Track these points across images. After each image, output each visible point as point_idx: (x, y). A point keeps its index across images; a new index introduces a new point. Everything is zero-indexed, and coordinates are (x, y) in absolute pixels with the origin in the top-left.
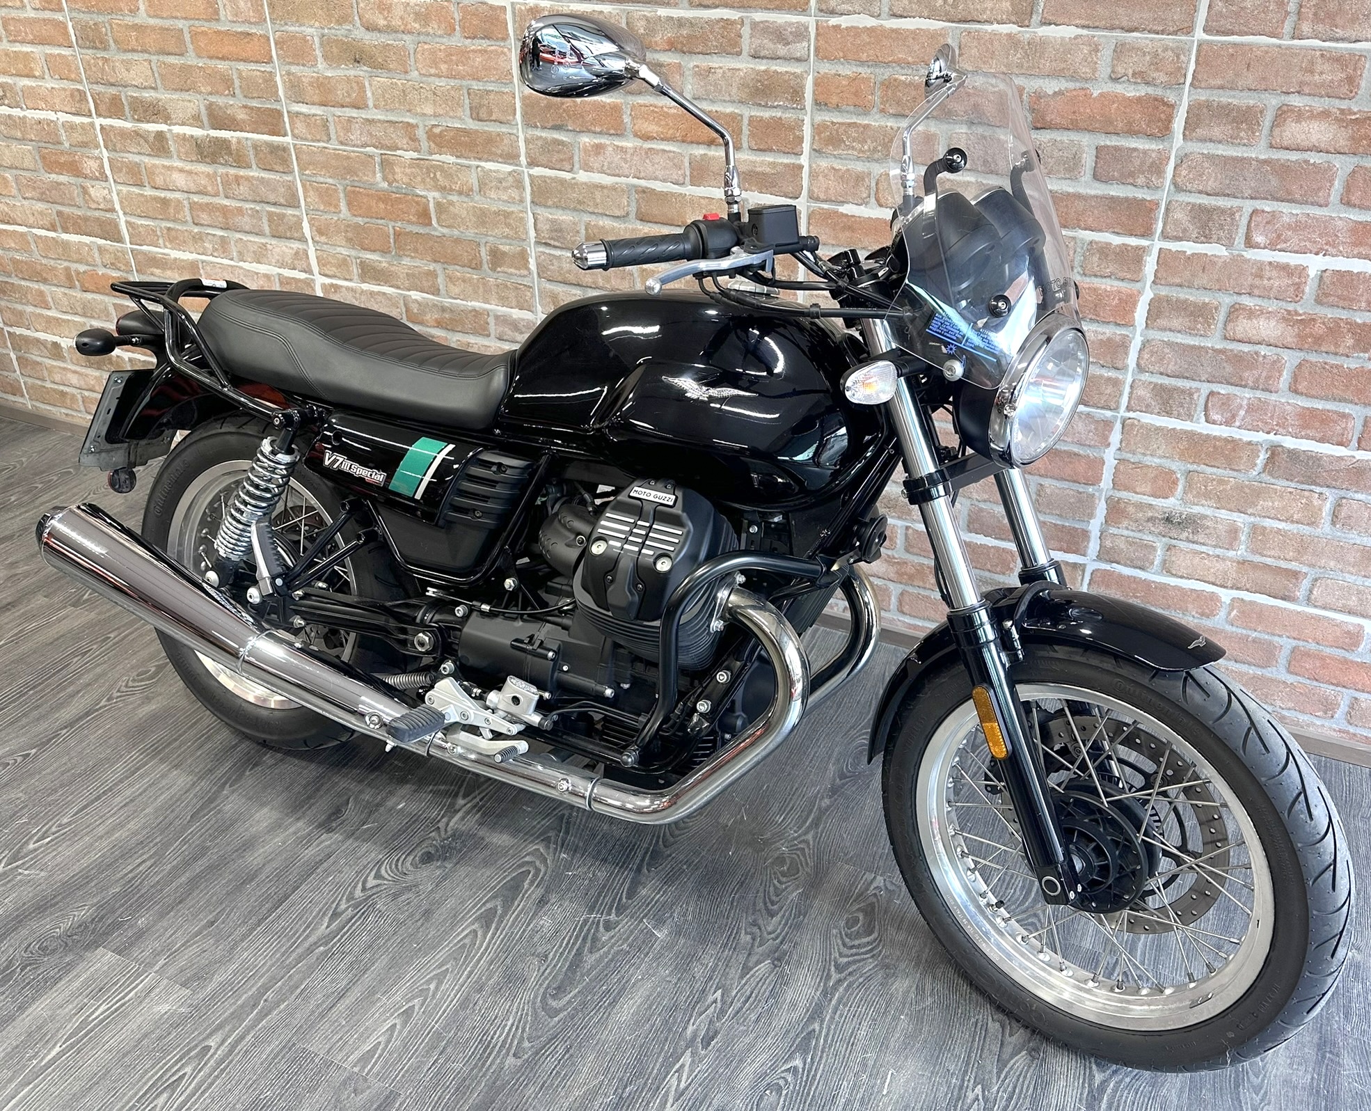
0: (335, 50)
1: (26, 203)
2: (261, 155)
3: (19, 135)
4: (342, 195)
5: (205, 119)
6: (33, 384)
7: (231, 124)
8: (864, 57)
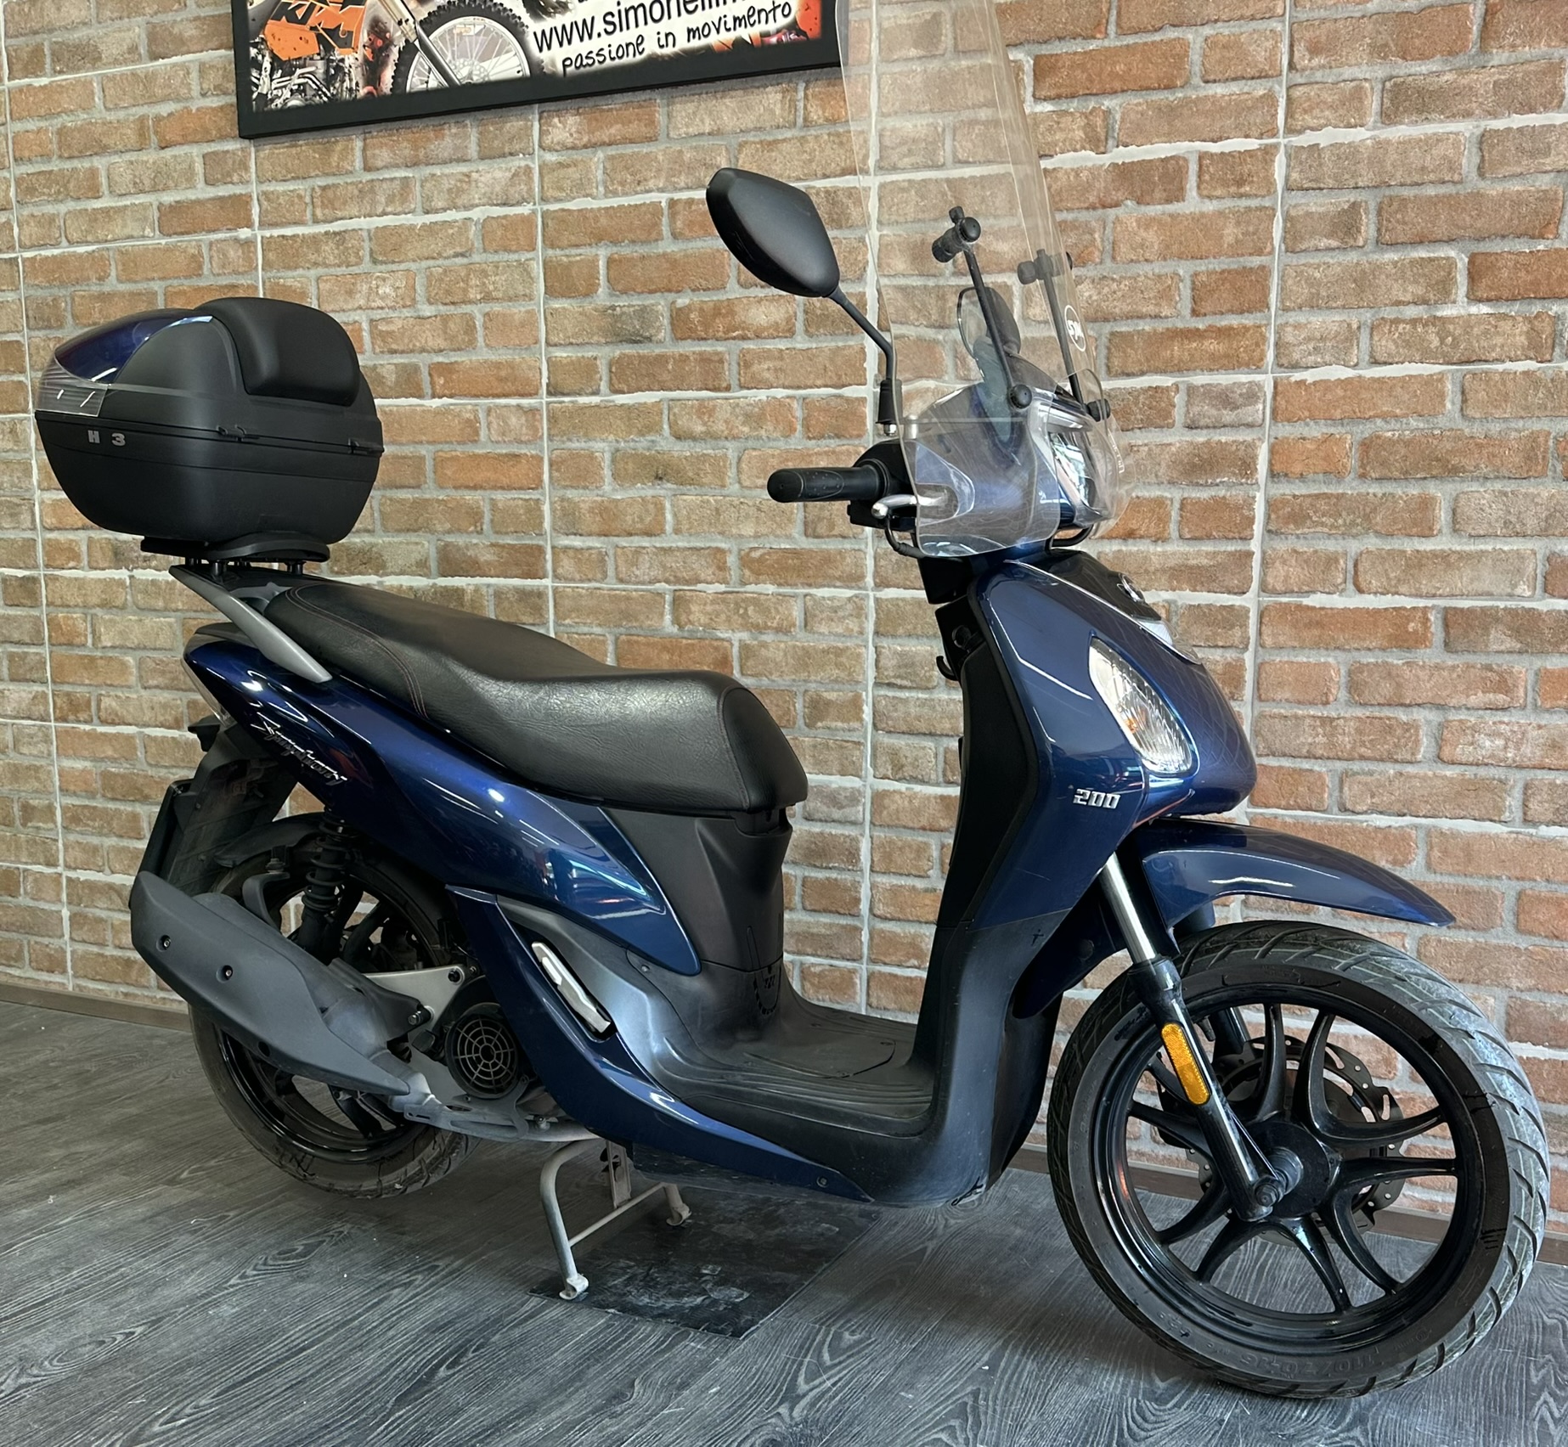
0: (630, 466)
1: (143, 693)
2: (506, 604)
3: (161, 604)
4: (611, 648)
5: (433, 564)
6: (86, 953)
7: (472, 568)
8: (1338, 414)
